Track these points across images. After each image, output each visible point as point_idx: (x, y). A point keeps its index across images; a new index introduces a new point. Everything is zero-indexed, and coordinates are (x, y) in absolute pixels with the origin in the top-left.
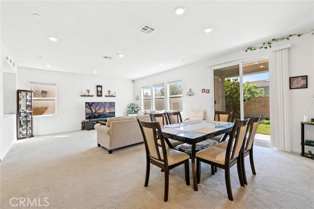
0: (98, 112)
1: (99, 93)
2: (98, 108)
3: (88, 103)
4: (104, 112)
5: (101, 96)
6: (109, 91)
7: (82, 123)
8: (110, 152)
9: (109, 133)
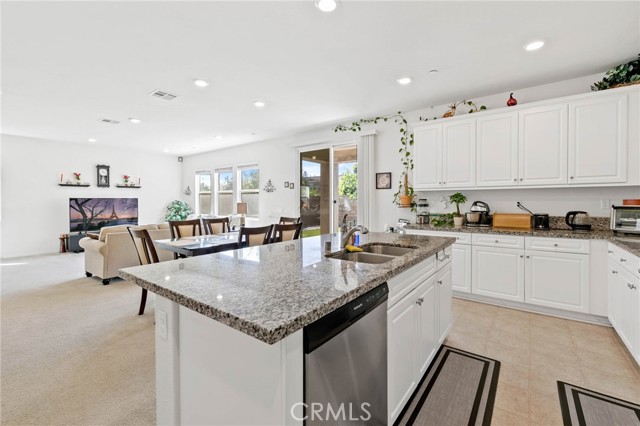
0: (99, 217)
1: (103, 181)
2: (97, 210)
3: (76, 200)
4: (112, 217)
5: (108, 186)
6: (126, 177)
7: (63, 239)
8: (106, 282)
9: (102, 251)
